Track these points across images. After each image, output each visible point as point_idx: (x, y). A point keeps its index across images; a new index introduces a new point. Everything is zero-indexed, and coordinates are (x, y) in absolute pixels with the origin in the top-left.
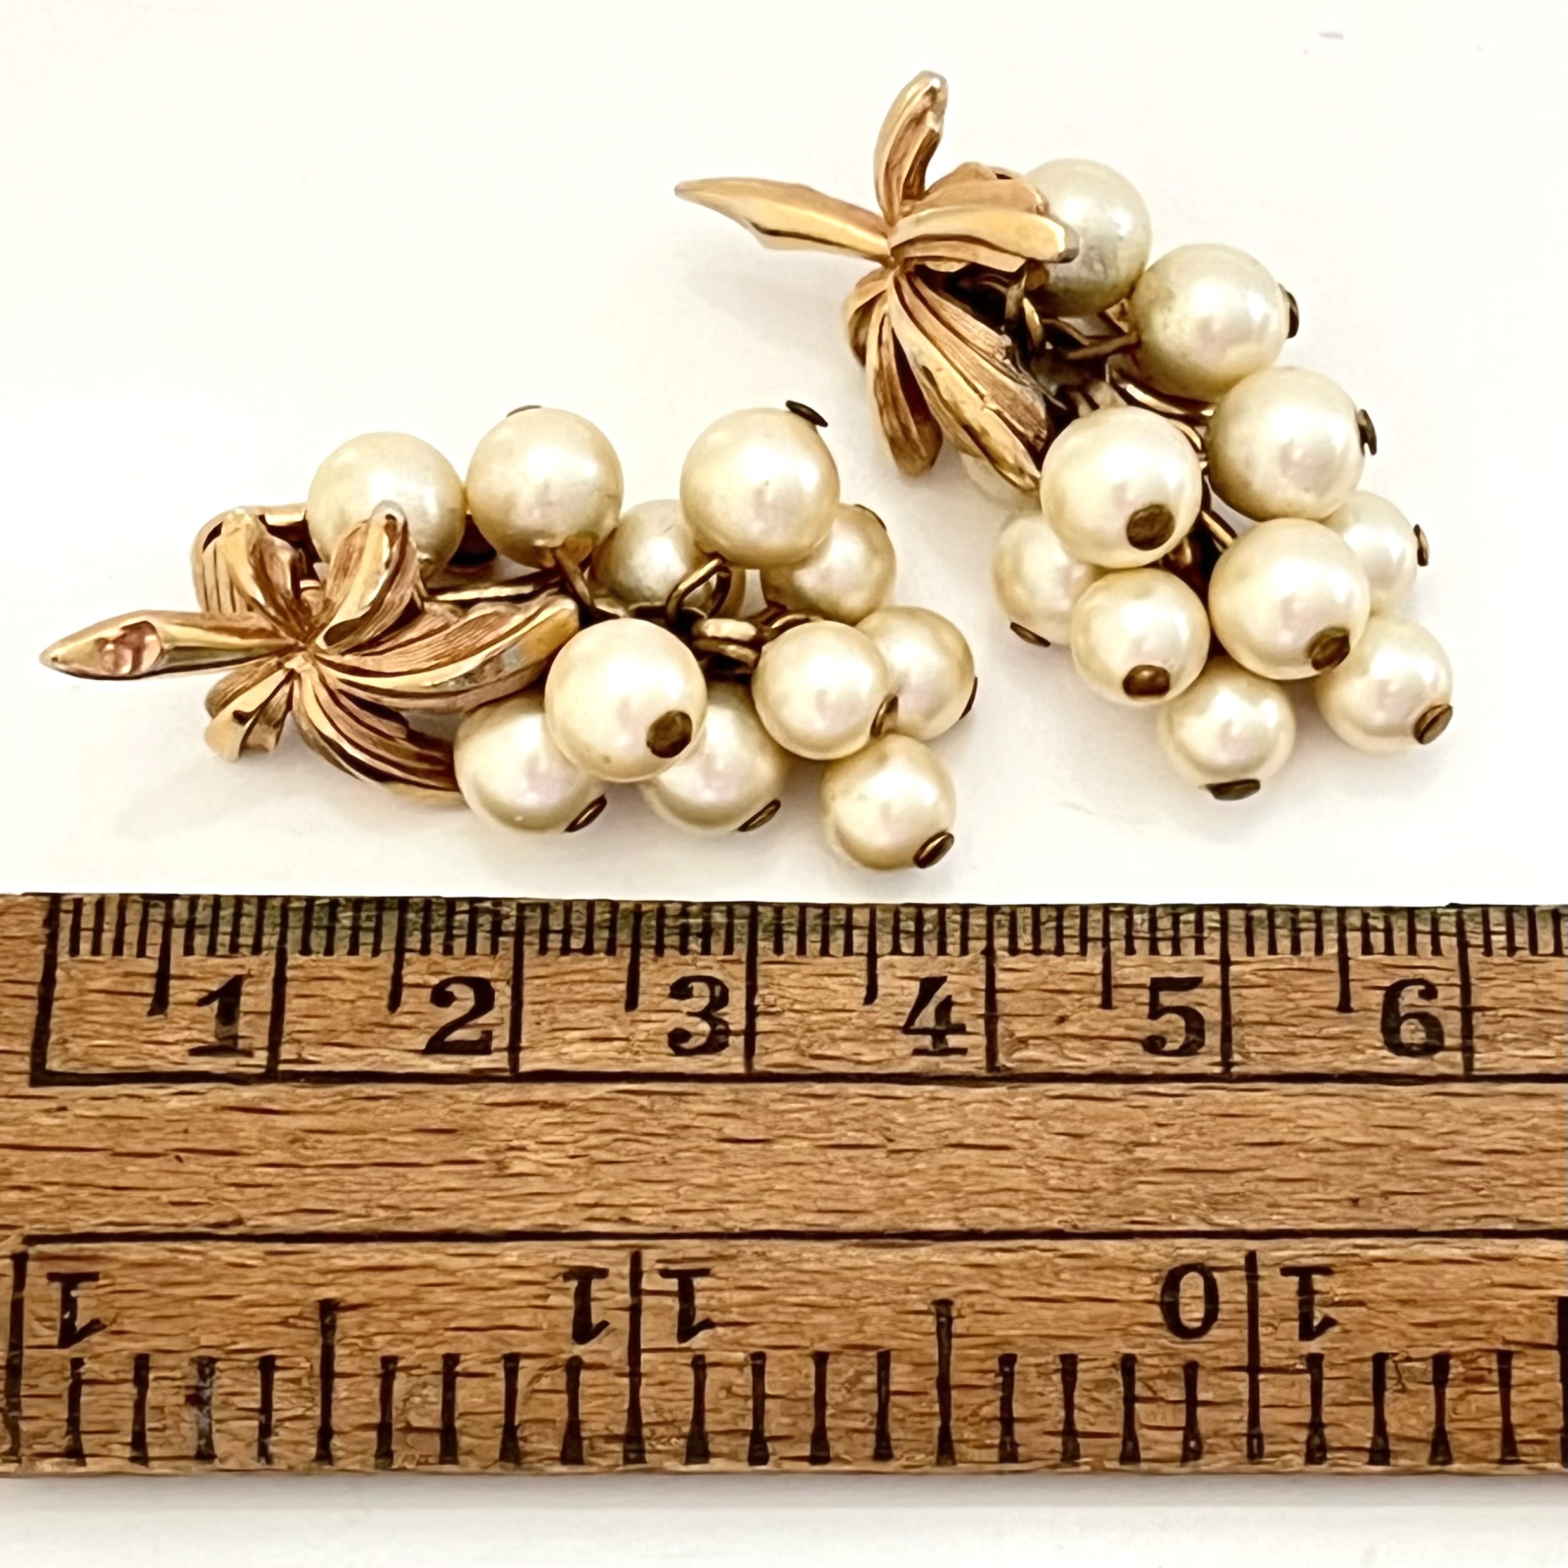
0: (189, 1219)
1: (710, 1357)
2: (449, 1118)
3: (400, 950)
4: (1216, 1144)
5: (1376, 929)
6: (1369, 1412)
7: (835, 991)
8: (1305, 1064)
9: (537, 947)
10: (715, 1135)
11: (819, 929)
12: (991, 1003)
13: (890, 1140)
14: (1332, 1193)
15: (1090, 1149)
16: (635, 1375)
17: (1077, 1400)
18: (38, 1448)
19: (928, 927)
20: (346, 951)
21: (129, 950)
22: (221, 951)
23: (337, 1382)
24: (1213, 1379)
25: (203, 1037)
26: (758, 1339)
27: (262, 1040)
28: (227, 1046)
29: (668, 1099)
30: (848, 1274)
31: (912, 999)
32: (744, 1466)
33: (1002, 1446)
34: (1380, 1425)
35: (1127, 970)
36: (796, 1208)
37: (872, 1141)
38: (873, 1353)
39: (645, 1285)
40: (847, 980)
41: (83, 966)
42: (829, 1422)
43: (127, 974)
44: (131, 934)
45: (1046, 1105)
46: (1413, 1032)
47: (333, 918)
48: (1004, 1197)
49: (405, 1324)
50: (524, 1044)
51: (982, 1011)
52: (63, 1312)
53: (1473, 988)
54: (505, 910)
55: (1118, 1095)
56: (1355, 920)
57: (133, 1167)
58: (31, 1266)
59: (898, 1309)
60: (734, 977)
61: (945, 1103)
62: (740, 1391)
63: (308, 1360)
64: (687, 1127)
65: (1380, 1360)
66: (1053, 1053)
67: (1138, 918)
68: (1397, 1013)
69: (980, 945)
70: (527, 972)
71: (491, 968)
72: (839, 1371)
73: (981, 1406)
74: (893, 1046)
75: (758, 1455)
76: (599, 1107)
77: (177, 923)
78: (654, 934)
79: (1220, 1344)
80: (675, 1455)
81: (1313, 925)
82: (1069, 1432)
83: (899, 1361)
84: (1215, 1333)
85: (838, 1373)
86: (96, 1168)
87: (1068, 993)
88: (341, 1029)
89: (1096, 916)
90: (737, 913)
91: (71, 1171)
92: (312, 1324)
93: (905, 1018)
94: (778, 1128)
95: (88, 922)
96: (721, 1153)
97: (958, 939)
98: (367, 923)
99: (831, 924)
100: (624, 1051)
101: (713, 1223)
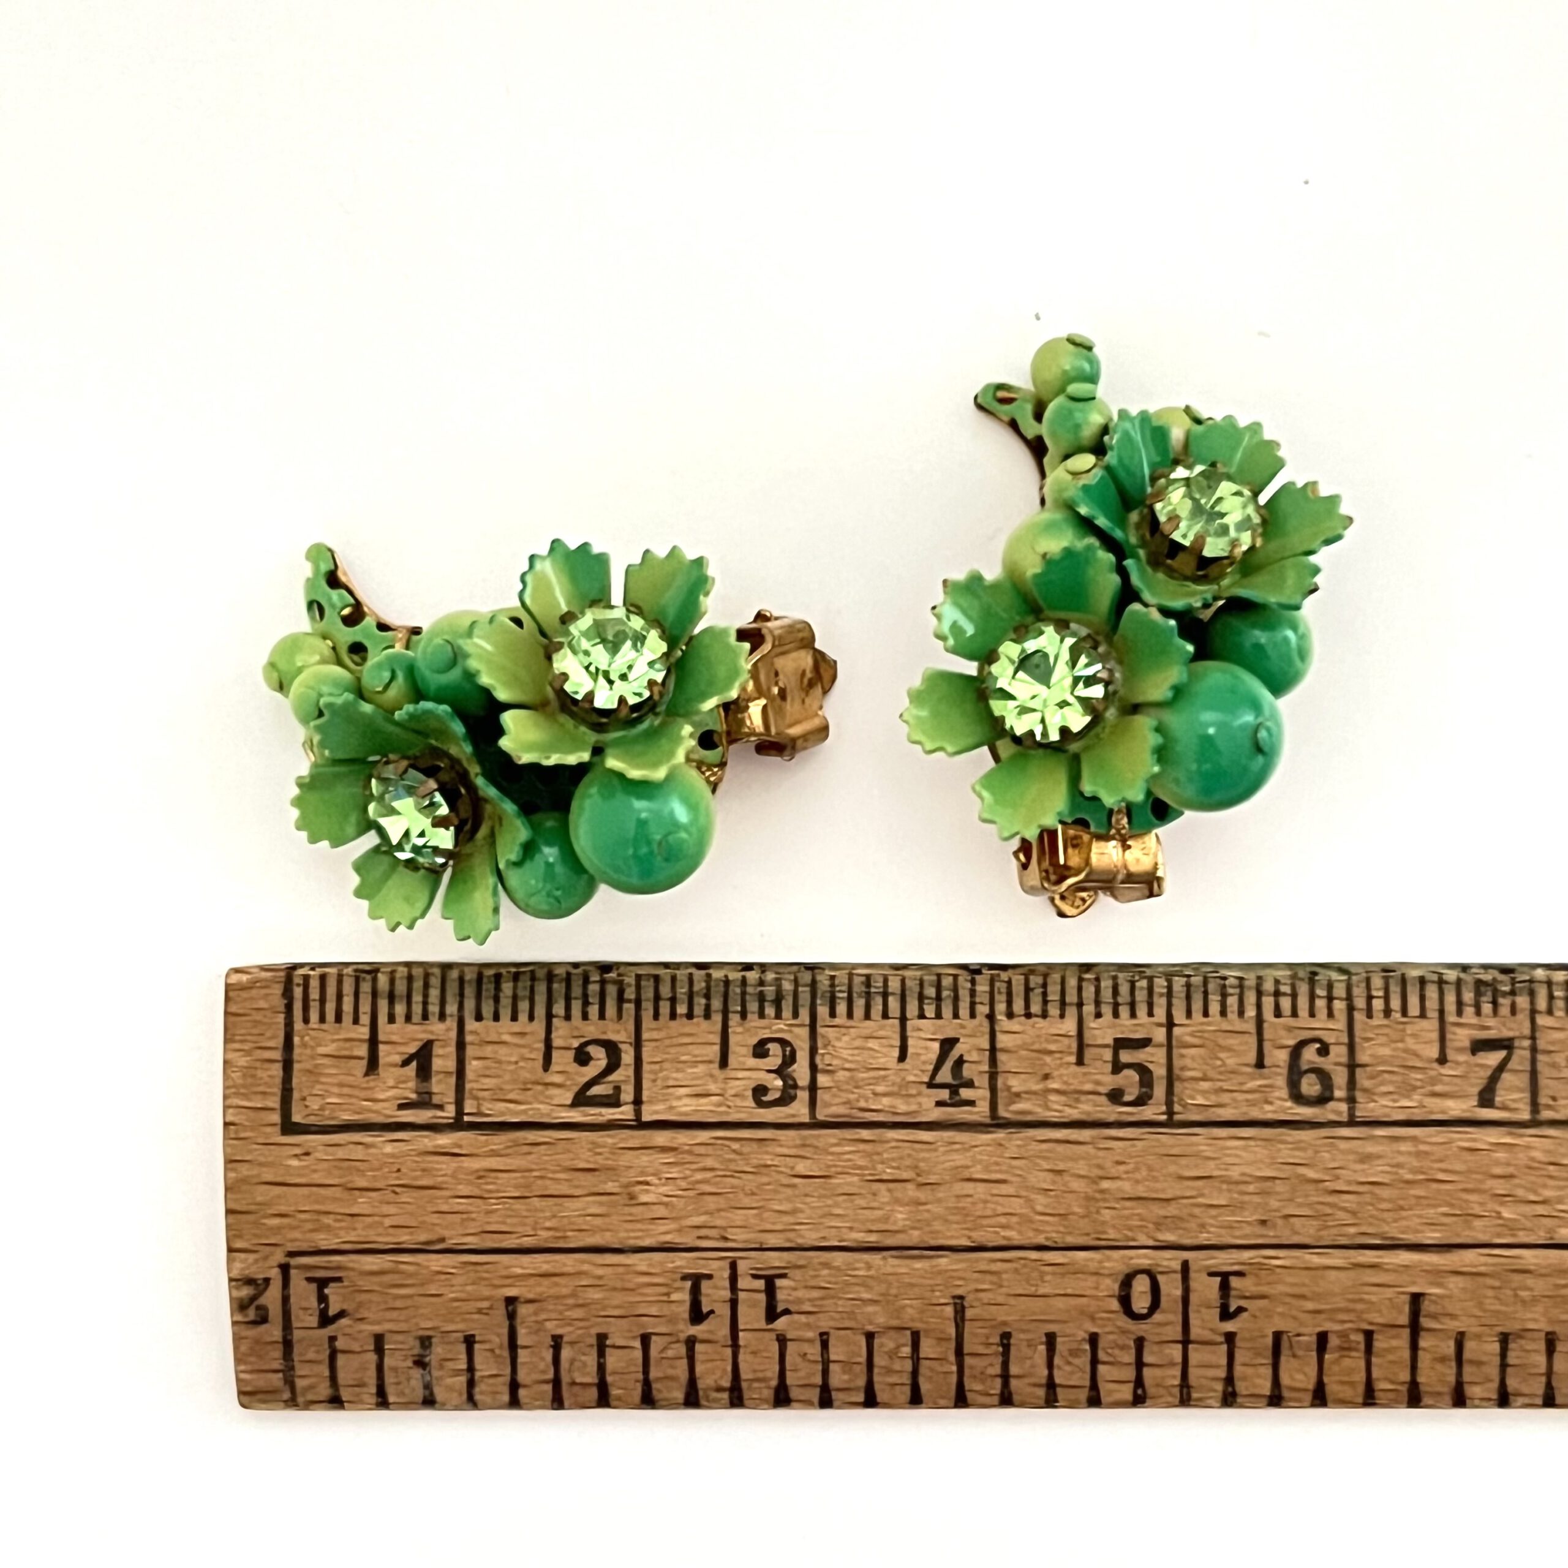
0: (405, 1238)
1: (789, 1336)
2: (592, 1159)
3: (550, 1016)
4: (1162, 1178)
5: (1285, 994)
6: (1268, 1372)
7: (876, 1051)
8: (1227, 1114)
9: (651, 1012)
10: (788, 1171)
11: (863, 996)
12: (993, 1061)
13: (918, 1175)
14: (1246, 1216)
15: (1066, 1182)
16: (735, 1346)
17: (1057, 1361)
18: (310, 1397)
19: (946, 993)
20: (508, 1016)
21: (348, 1018)
22: (415, 1018)
23: (520, 1351)
24: (1155, 1348)
25: (407, 1094)
26: (825, 1324)
27: (451, 1097)
28: (424, 1101)
29: (755, 1145)
30: (889, 1278)
31: (934, 1058)
32: (816, 1407)
33: (1002, 1394)
34: (1276, 1378)
35: (1096, 1032)
36: (851, 1228)
37: (905, 1175)
38: (908, 1333)
39: (742, 1283)
40: (883, 1041)
41: (312, 1033)
42: (876, 1378)
43: (347, 1040)
44: (348, 1003)
45: (1035, 1146)
46: (1310, 1085)
47: (498, 988)
48: (1003, 1220)
49: (568, 1313)
50: (644, 1098)
51: (986, 1067)
52: (320, 1302)
53: (1358, 1048)
54: (627, 980)
55: (1088, 1139)
56: (1269, 986)
57: (361, 1197)
58: (293, 1272)
59: (926, 1302)
60: (800, 1038)
61: (957, 1146)
62: (811, 1358)
63: (498, 1335)
64: (768, 1166)
65: (1278, 1335)
66: (1040, 1106)
67: (1103, 984)
68: (1298, 1066)
69: (983, 1010)
70: (645, 1036)
71: (618, 1032)
72: (886, 1342)
73: (986, 1367)
74: (920, 1099)
75: (826, 1402)
76: (702, 1150)
77: (380, 995)
78: (739, 1002)
79: (1160, 1324)
80: (768, 1400)
81: (1237, 991)
82: (1051, 1386)
83: (927, 1337)
84: (1157, 1317)
85: (882, 1345)
86: (335, 1200)
87: (1050, 1053)
88: (508, 1087)
89: (1072, 982)
90: (801, 981)
91: (317, 1202)
92: (501, 1312)
93: (930, 1073)
94: (835, 1166)
95: (315, 994)
96: (794, 1186)
97: (968, 1005)
98: (523, 992)
99: (873, 990)
100: (720, 1105)
101: (789, 1240)
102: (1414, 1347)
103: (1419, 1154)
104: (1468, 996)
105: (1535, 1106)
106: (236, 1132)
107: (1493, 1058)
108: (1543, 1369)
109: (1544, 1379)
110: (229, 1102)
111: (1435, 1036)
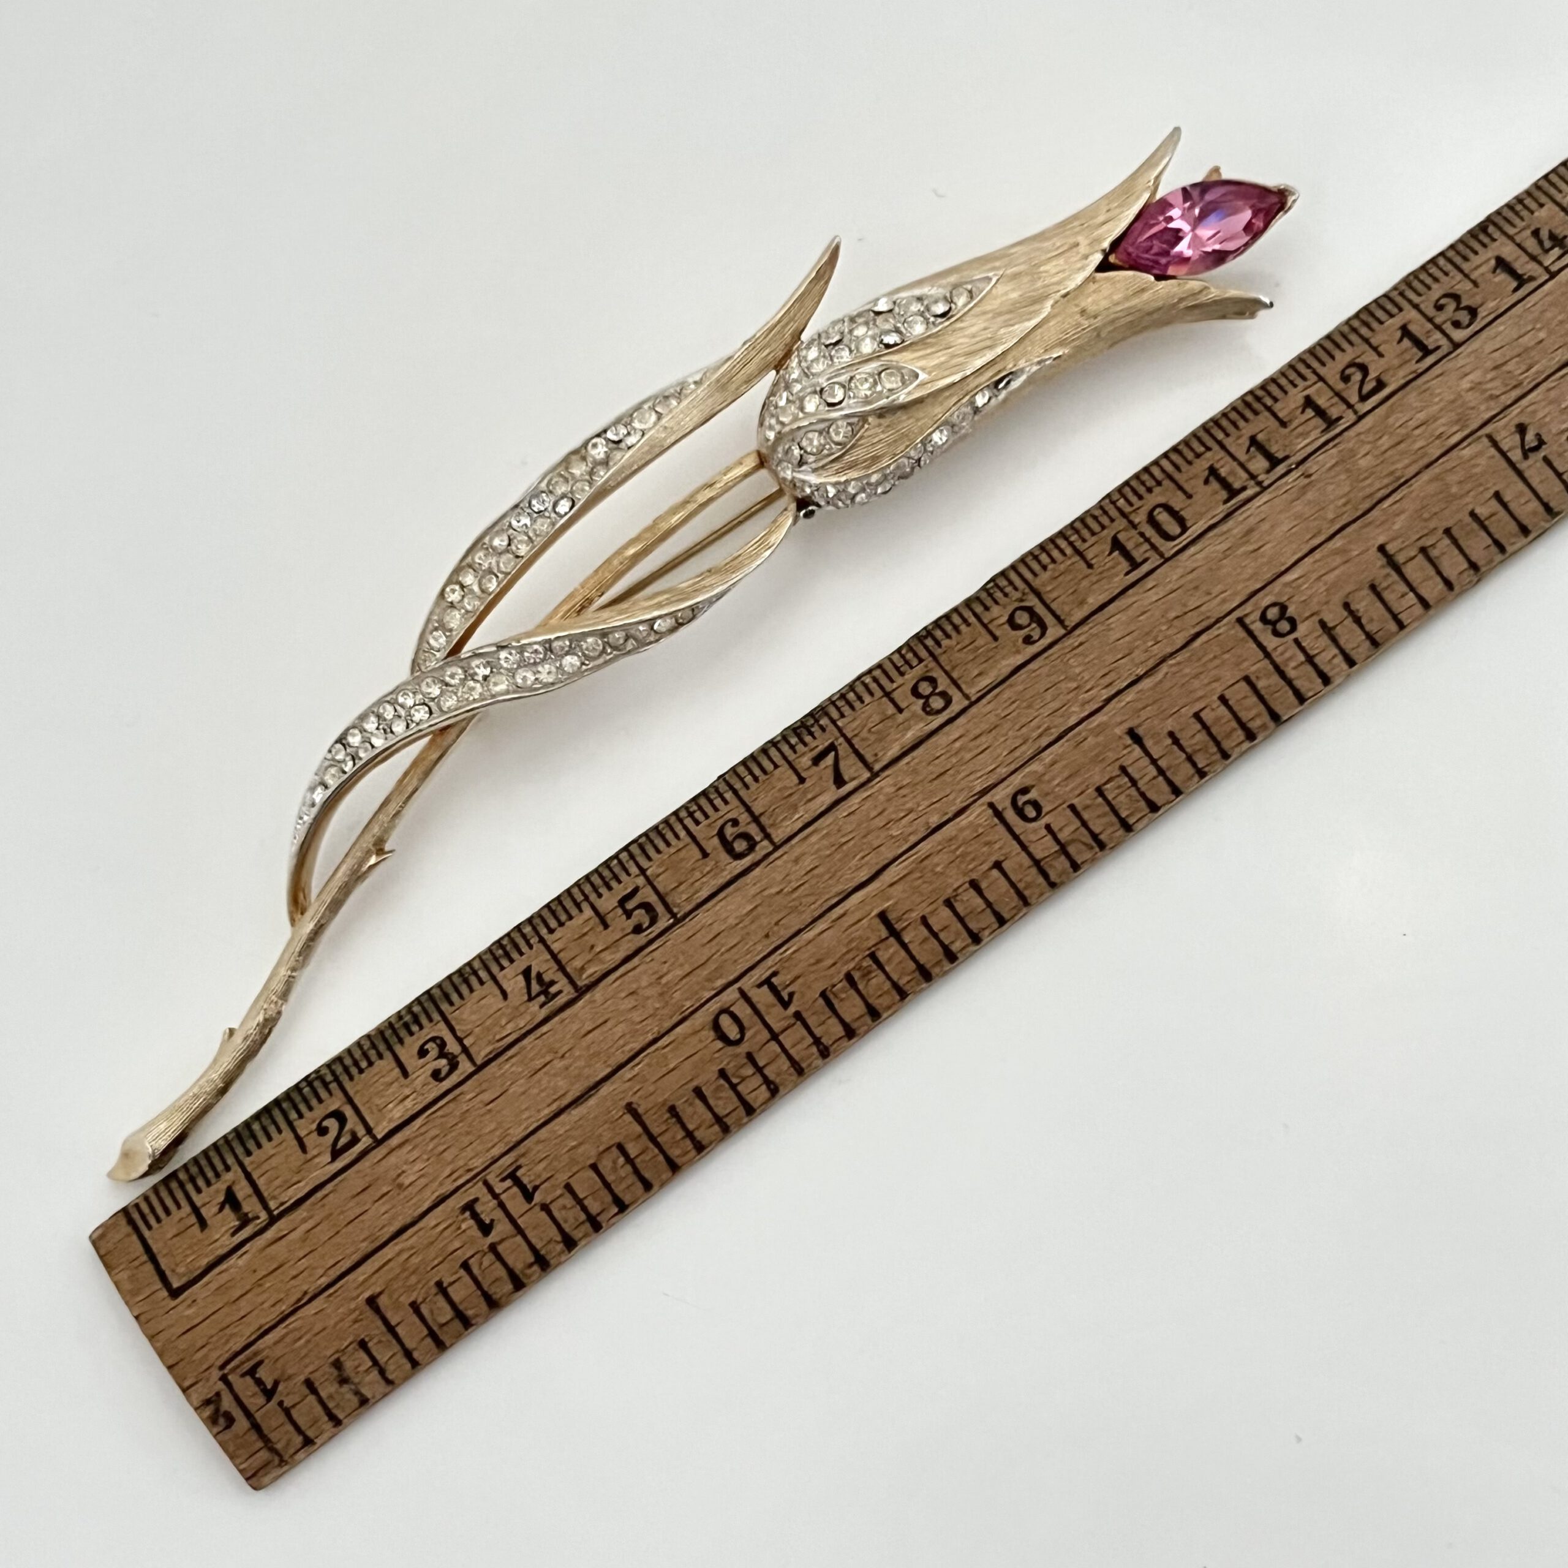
0: (284, 1307)
1: (547, 1201)
2: (363, 1182)
3: (290, 1124)
4: (694, 953)
5: (695, 811)
6: (834, 1021)
7: (489, 1004)
8: (704, 894)
9: (347, 1078)
10: (481, 1105)
11: (463, 982)
12: (558, 962)
13: (556, 1052)
14: (755, 938)
15: (643, 994)
16: (520, 1231)
17: (712, 1102)
18: (292, 1451)
19: (508, 948)
20: (267, 1141)
21: (173, 1209)
22: (213, 1180)
23: (397, 1329)
24: (762, 1053)
25: (232, 1224)
26: (562, 1178)
27: (259, 1207)
28: (245, 1221)
29: (451, 1105)
30: (581, 1122)
31: (523, 983)
32: (594, 1235)
33: (695, 1146)
34: (842, 1021)
35: (604, 905)
36: (537, 1111)
37: (548, 1058)
38: (615, 1150)
39: (498, 1191)
40: (489, 997)
41: (157, 1232)
42: (616, 1190)
43: (180, 1221)
44: (169, 1202)
45: (610, 989)
46: (740, 845)
47: (252, 1132)
48: (621, 1042)
49: (409, 1283)
50: (372, 1126)
51: (556, 967)
52: (259, 1387)
53: (752, 808)
54: (323, 1072)
55: (638, 962)
56: (683, 814)
57: (243, 1303)
58: (230, 1377)
59: (611, 1122)
60: (441, 1030)
61: (569, 1020)
62: (569, 1206)
63: (378, 1328)
64: (467, 1111)
65: (823, 994)
66: (599, 965)
68: (727, 841)
69: (534, 940)
70: (351, 1093)
71: (334, 1102)
72: (605, 1166)
73: (673, 1138)
74: (530, 1010)
75: (597, 1226)
77: (185, 1182)
78: (394, 1037)
79: (754, 1037)
80: (563, 1252)
82: (719, 1120)
83: (627, 1143)
84: (748, 1035)
86: (227, 1315)
87: (585, 934)
88: (289, 1178)
89: (576, 891)
91: (218, 1324)
92: (369, 1313)
93: (526, 995)
94: (506, 1082)
95: (147, 1212)
96: (490, 1111)
97: (524, 945)
98: (268, 1124)
99: (465, 976)
100: (416, 1099)
101: (506, 1144)
102: (904, 946)
103: (823, 837)
104: (794, 740)
105: (868, 766)
107: (830, 759)
108: (984, 906)
109: (988, 911)
110: (131, 1303)
111: (790, 772)
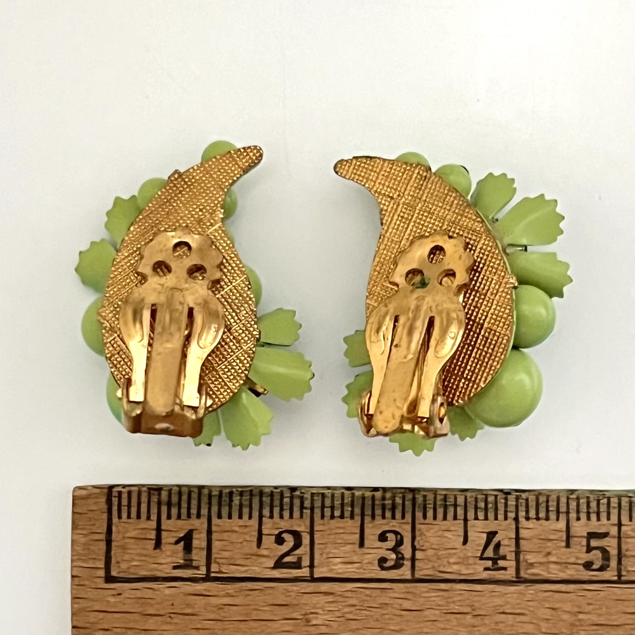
2: (285, 599)
3: (261, 517)
4: (614, 613)
7: (450, 539)
9: (320, 514)
10: (399, 607)
11: (443, 506)
12: (518, 545)
13: (473, 610)
15: (559, 615)
19: (490, 506)
20: (237, 516)
21: (144, 516)
22: (183, 517)
25: (178, 560)
27: (203, 562)
28: (188, 565)
29: (378, 591)
31: (483, 542)
35: (577, 529)
37: (466, 610)
40: (454, 533)
41: (123, 524)
43: (143, 529)
44: (144, 509)
45: (540, 594)
47: (231, 500)
50: (316, 564)
51: (513, 549)
54: (306, 496)
55: (572, 590)
57: (151, 620)
60: (406, 531)
61: (497, 594)
64: (387, 604)
66: (543, 570)
67: (582, 501)
69: (512, 515)
70: (316, 528)
71: (300, 526)
74: (475, 566)
76: (349, 594)
77: (162, 503)
78: (371, 509)
86: (136, 621)
87: (550, 540)
88: (237, 557)
89: (563, 500)
90: (406, 498)
91: (125, 623)
93: (480, 552)
94: (425, 604)
95: (125, 502)
96: (401, 616)
97: (503, 512)
98: (246, 503)
99: (448, 503)
100: (358, 569)
106: (79, 581)
110: (75, 564)
